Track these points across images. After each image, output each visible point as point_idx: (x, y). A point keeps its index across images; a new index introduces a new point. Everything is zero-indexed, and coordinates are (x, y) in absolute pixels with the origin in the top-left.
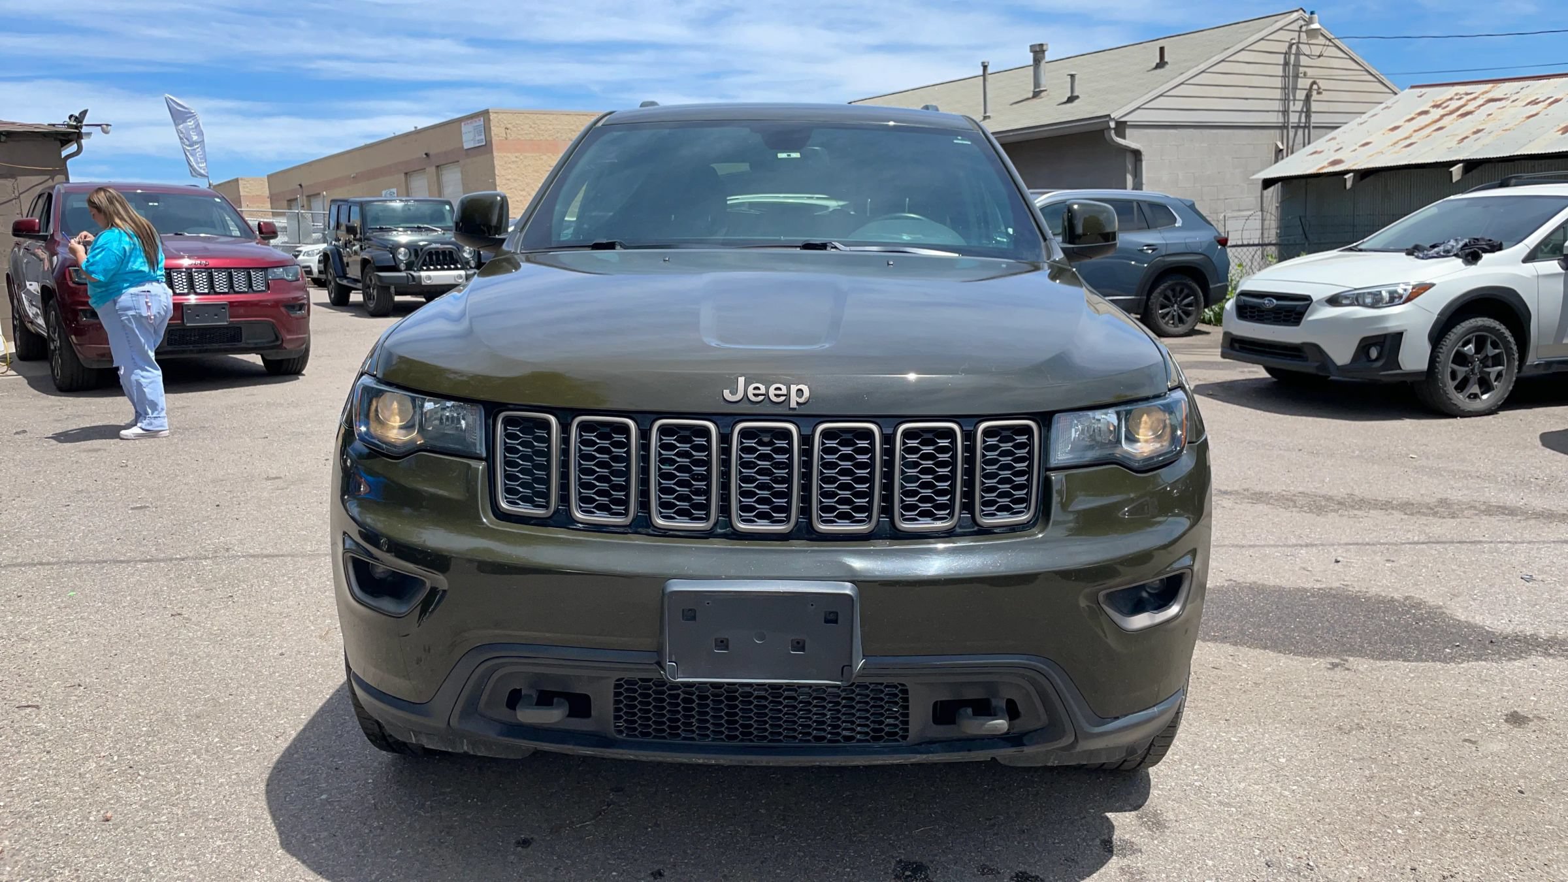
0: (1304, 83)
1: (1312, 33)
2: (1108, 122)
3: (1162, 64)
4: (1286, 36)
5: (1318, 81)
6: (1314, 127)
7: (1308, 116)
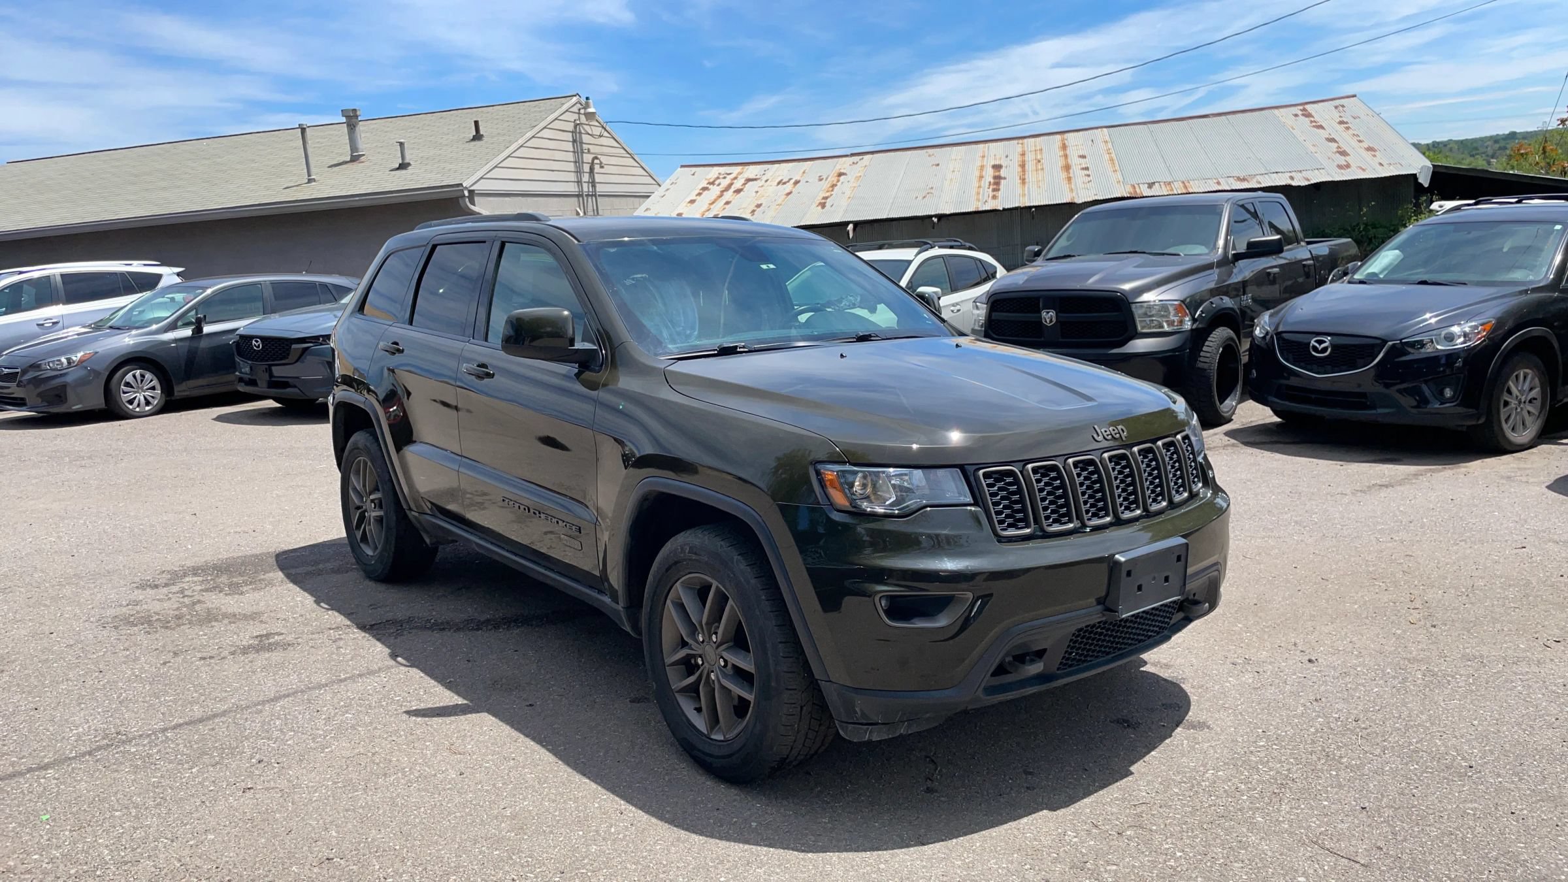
0: (588, 158)
1: (590, 116)
2: (462, 191)
3: (478, 137)
4: (572, 117)
5: (599, 156)
6: (599, 195)
7: (594, 186)
